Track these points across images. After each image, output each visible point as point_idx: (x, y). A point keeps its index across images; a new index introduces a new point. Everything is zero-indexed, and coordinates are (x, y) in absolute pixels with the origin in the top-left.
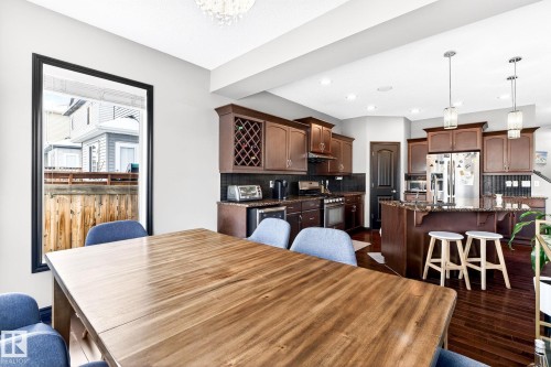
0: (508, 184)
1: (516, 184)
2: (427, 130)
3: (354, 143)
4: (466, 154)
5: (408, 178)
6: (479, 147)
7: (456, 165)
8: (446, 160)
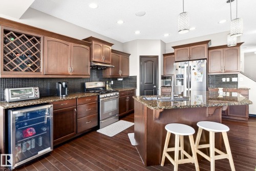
0: (224, 80)
1: (228, 80)
2: (174, 48)
3: (130, 57)
4: (198, 61)
5: (163, 78)
6: (206, 57)
7: (192, 69)
8: (186, 66)
